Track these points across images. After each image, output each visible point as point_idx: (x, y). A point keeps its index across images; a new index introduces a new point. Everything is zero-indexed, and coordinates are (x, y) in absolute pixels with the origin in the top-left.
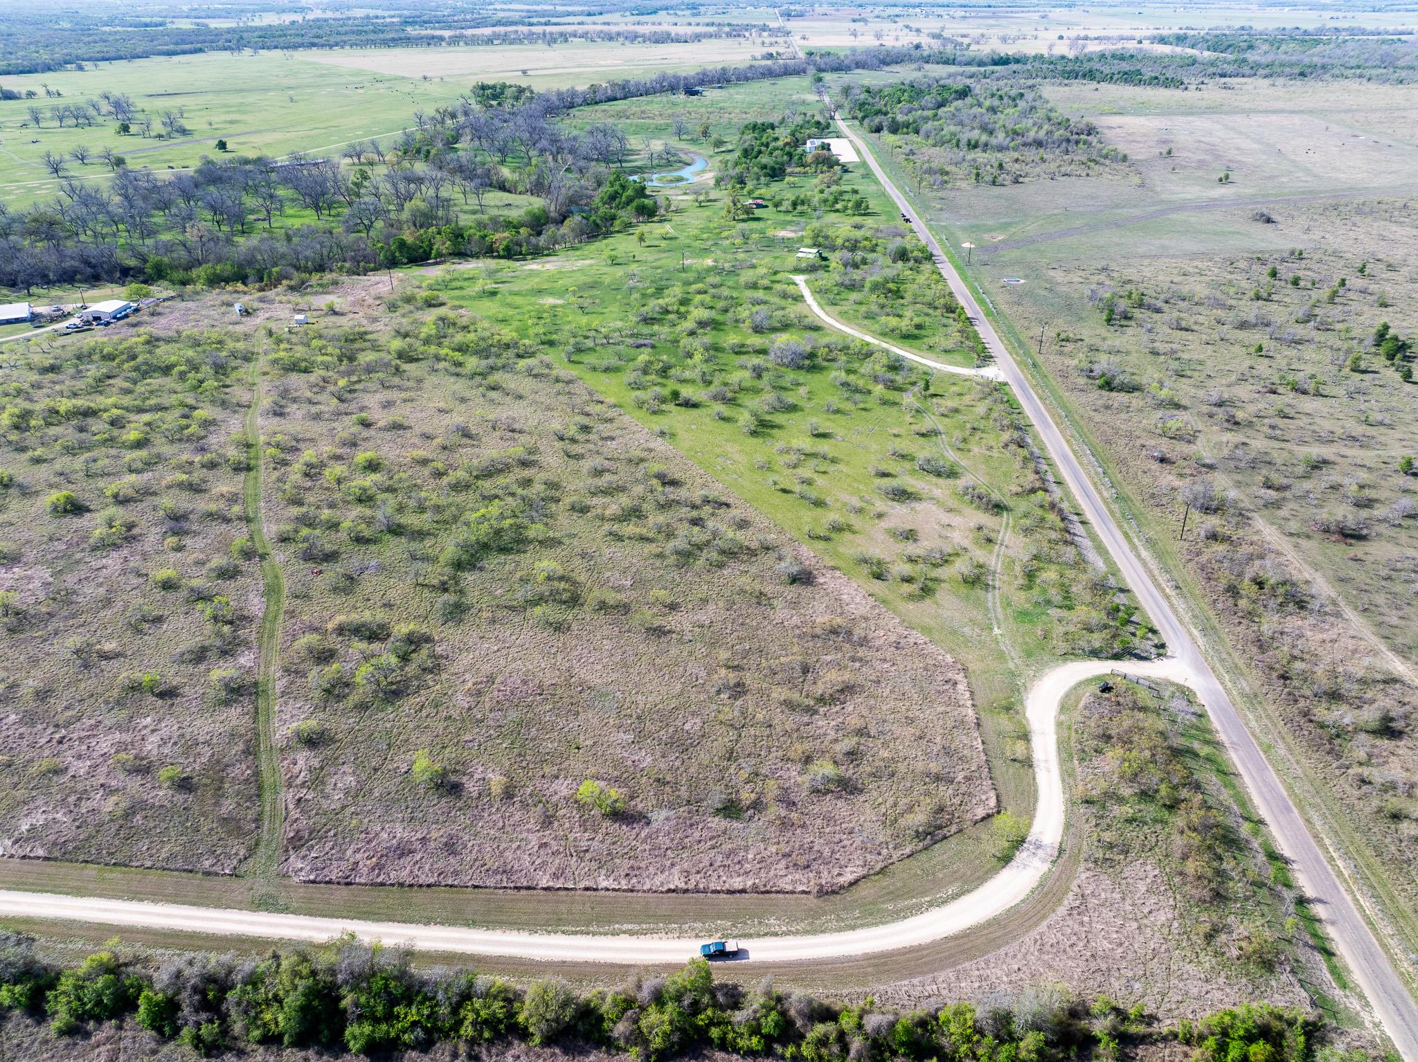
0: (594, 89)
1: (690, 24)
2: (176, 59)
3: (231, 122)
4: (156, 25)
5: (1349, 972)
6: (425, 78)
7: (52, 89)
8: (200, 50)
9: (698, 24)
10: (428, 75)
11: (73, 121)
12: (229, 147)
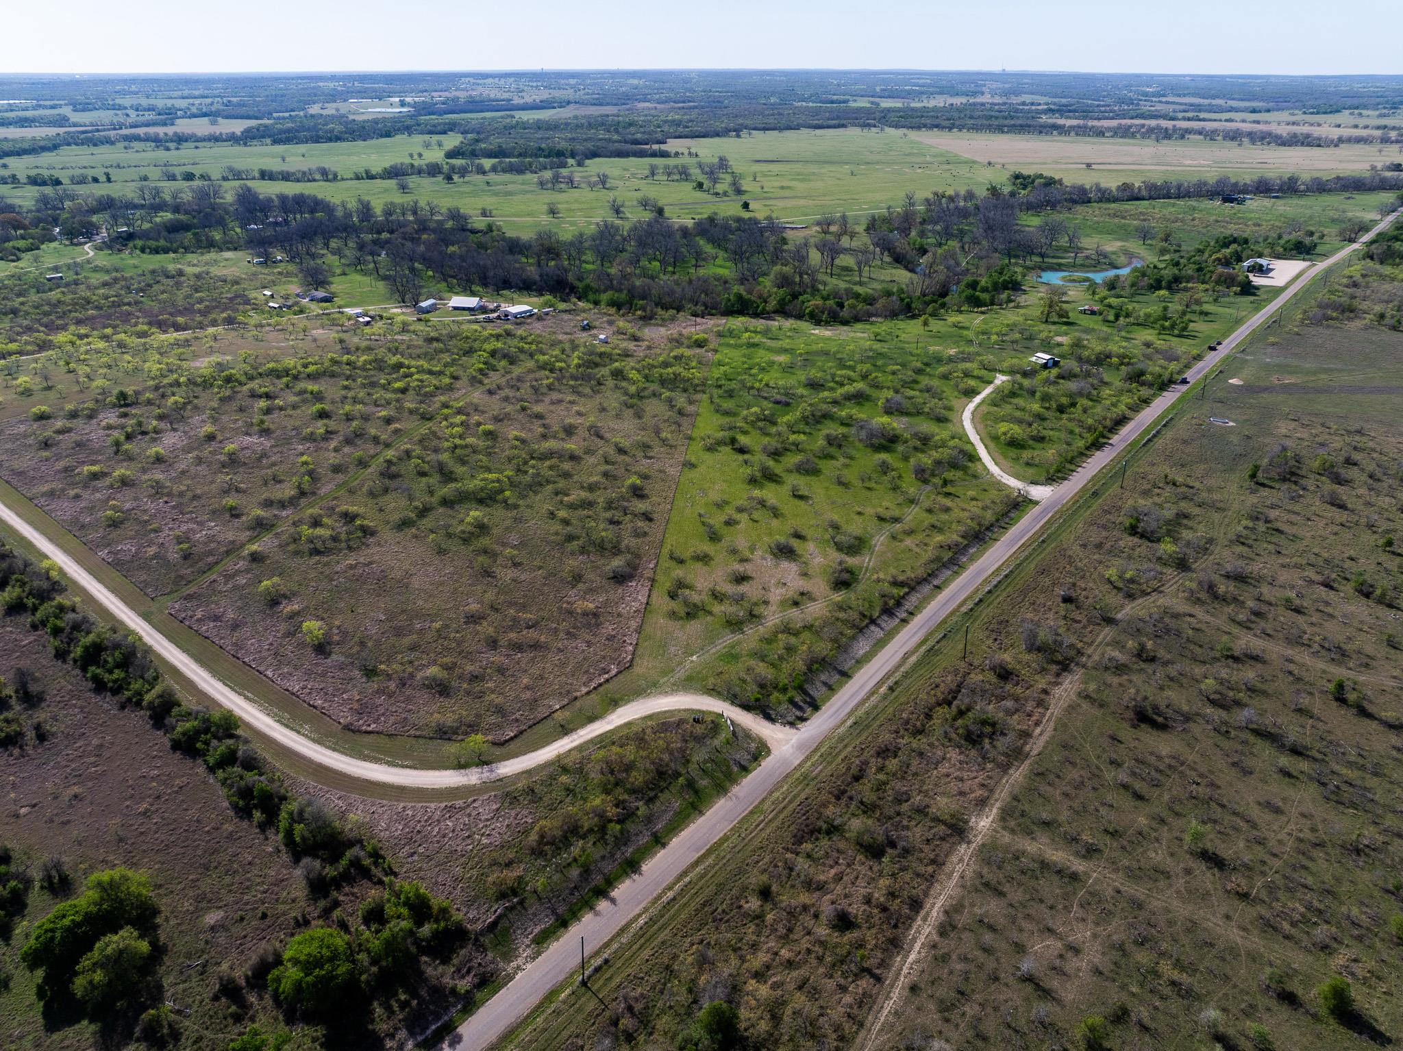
0: (1126, 187)
1: (1356, 126)
2: (818, 132)
3: (782, 188)
4: (840, 102)
5: (557, 940)
6: (990, 164)
7: (693, 151)
8: (843, 126)
9: (1366, 127)
10: (992, 161)
11: (677, 177)
12: (751, 207)
